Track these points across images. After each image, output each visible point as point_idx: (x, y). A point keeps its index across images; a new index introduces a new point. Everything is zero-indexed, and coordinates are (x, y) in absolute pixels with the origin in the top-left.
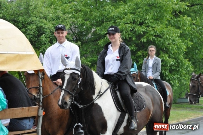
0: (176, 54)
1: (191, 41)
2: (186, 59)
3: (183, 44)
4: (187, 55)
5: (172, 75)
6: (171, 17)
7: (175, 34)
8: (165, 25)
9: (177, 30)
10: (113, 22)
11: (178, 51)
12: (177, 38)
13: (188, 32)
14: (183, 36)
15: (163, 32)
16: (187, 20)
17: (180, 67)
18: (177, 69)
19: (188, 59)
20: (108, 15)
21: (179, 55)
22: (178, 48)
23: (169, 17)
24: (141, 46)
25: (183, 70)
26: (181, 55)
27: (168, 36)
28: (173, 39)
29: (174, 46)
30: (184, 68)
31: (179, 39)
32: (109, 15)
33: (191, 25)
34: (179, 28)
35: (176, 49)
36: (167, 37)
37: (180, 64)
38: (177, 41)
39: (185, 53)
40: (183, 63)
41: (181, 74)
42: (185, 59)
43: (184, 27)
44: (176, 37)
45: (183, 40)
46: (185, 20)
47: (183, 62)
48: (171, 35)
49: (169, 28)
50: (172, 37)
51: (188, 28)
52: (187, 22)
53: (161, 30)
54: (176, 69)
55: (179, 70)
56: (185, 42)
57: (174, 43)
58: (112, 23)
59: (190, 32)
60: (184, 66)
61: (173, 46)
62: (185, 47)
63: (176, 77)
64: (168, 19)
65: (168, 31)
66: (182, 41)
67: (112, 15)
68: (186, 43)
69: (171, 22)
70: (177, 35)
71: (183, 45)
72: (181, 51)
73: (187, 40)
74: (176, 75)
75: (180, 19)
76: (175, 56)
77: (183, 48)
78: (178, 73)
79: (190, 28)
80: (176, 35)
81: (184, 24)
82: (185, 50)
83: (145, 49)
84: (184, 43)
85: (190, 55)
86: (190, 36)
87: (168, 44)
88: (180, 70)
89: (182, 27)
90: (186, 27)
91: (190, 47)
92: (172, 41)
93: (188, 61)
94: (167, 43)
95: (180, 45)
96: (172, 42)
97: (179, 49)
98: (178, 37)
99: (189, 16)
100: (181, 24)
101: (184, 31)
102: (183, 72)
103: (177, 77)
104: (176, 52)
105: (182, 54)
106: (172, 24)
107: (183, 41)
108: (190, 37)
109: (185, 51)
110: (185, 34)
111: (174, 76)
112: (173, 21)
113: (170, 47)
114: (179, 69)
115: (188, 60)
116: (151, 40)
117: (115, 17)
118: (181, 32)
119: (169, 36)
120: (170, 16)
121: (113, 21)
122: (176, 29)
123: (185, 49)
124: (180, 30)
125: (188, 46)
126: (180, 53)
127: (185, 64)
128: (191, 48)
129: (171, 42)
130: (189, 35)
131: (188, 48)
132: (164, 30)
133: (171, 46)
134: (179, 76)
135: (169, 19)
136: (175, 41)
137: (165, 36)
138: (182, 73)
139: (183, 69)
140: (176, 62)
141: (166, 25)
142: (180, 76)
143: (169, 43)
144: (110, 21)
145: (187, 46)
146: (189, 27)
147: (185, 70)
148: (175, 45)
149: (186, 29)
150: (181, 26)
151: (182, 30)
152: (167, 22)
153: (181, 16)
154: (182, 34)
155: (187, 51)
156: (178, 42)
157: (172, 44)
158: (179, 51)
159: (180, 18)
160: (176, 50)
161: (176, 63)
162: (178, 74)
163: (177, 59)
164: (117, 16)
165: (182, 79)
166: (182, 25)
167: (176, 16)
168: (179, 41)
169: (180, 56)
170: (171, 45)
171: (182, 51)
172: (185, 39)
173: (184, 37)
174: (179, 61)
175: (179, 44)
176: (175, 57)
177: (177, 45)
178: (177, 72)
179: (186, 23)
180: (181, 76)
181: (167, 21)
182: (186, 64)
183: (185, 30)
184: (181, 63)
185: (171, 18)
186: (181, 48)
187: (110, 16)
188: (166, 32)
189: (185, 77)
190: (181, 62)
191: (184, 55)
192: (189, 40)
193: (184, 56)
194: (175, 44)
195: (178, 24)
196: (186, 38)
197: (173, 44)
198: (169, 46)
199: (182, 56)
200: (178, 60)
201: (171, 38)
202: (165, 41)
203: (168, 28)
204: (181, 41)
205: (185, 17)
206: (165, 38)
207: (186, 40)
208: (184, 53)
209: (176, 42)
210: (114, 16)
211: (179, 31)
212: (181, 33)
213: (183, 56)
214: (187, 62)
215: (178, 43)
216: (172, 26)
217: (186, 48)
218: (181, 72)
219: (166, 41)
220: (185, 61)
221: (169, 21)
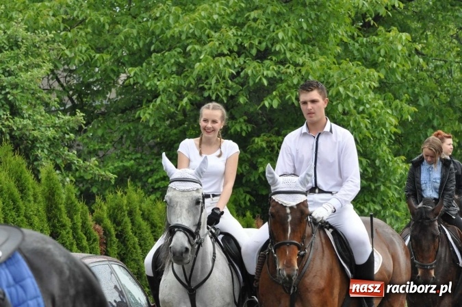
0: (369, 141)
1: (409, 102)
2: (399, 155)
3: (389, 111)
4: (400, 143)
5: (358, 205)
6: (350, 34)
7: (363, 83)
8: (332, 57)
9: (368, 70)
10: (179, 53)
11: (374, 132)
12: (371, 95)
13: (403, 76)
14: (387, 89)
15: (329, 76)
16: (399, 40)
17: (383, 180)
18: (373, 187)
19: (404, 155)
20: (163, 32)
21: (377, 144)
22: (372, 123)
23: (346, 32)
24: (264, 122)
25: (389, 188)
26: (382, 145)
27: (341, 89)
28: (357, 98)
29: (363, 118)
30: (393, 184)
31: (375, 98)
32: (167, 32)
33: (409, 55)
34: (374, 65)
35: (369, 126)
36: (338, 93)
37: (380, 172)
38: (369, 102)
39: (393, 138)
40: (388, 167)
41: (383, 200)
42: (395, 156)
43: (390, 62)
44: (367, 92)
45: (387, 101)
46: (391, 42)
47: (390, 164)
48: (351, 86)
49: (346, 64)
50: (354, 91)
51: (400, 63)
52: (400, 47)
53: (323, 73)
54: (370, 186)
55: (377, 189)
56: (393, 107)
57: (361, 108)
58: (176, 53)
59: (409, 75)
60: (392, 178)
61: (358, 117)
62: (394, 121)
63: (370, 209)
64: (341, 40)
65: (344, 74)
66: (385, 104)
67: (177, 30)
68: (396, 107)
69: (351, 48)
70: (370, 87)
71: (387, 116)
72: (383, 133)
73: (401, 101)
74: (368, 205)
75: (376, 39)
76: (366, 147)
77: (387, 125)
78: (374, 199)
79: (408, 66)
80: (367, 84)
81: (391, 54)
82: (394, 130)
83: (276, 129)
84: (392, 110)
85: (409, 144)
86: (408, 88)
87: (344, 113)
88: (382, 188)
89: (383, 61)
90: (396, 61)
91: (410, 119)
92: (354, 104)
93: (403, 162)
94: (340, 108)
95: (378, 115)
96: (355, 108)
97: (376, 127)
98: (371, 92)
99: (403, 29)
100: (382, 52)
101: (389, 75)
102: (390, 194)
103: (372, 209)
104: (370, 136)
105: (387, 143)
106: (356, 53)
107: (388, 104)
108: (410, 90)
109: (395, 134)
110: (393, 84)
111: (362, 207)
112: (357, 45)
113: (349, 121)
114: (379, 186)
115: (403, 158)
116: (293, 103)
117: (183, 37)
118: (382, 77)
119: (344, 87)
120: (348, 29)
121: (179, 50)
122: (367, 67)
123: (396, 127)
124: (378, 72)
125: (402, 117)
126: (380, 140)
127: (394, 172)
128: (411, 123)
129: (352, 107)
130: (406, 84)
131: (402, 123)
132: (331, 72)
133: (352, 118)
134: (378, 208)
135: (345, 40)
136: (363, 104)
137: (332, 89)
138: (388, 197)
139: (389, 185)
140: (369, 165)
141: (338, 57)
142: (382, 205)
143: (347, 109)
144: (169, 50)
145: (399, 117)
146: (406, 62)
147: (396, 189)
148: (365, 116)
149: (397, 66)
150: (381, 59)
151: (383, 70)
152: (339, 49)
153: (381, 28)
154: (383, 82)
155: (399, 131)
156: (374, 106)
157: (354, 111)
158: (377, 134)
159: (377, 35)
160: (368, 129)
161: (370, 170)
162: (374, 202)
163: (372, 158)
164: (189, 35)
165: (387, 217)
166: (384, 57)
167: (367, 28)
168: (376, 105)
169: (379, 148)
170: (351, 115)
171: (385, 133)
172: (392, 96)
173: (389, 91)
174: (377, 162)
175: (377, 112)
176: (364, 151)
177: (370, 115)
178: (373, 195)
179: (396, 51)
180: (384, 207)
181: (338, 45)
182: (400, 171)
183: (393, 71)
184: (384, 167)
185: (352, 37)
186: (384, 125)
187: (169, 33)
188: (336, 76)
189: (397, 209)
190: (385, 165)
191: (394, 144)
192: (407, 100)
193: (391, 149)
194: (363, 112)
195: (372, 52)
196: (397, 95)
197: (359, 113)
198: (345, 118)
199: (385, 148)
200: (374, 161)
201: (351, 94)
202: (334, 103)
203: (341, 66)
204: (381, 102)
205: (394, 33)
206: (334, 94)
207: (398, 101)
208: (390, 137)
209: (368, 106)
210: (181, 33)
211: (374, 73)
212: (380, 81)
213: (389, 146)
214: (401, 165)
215: (373, 109)
216: (353, 59)
217: (397, 124)
218: (384, 194)
219: (338, 104)
220: (396, 161)
221: (345, 45)
